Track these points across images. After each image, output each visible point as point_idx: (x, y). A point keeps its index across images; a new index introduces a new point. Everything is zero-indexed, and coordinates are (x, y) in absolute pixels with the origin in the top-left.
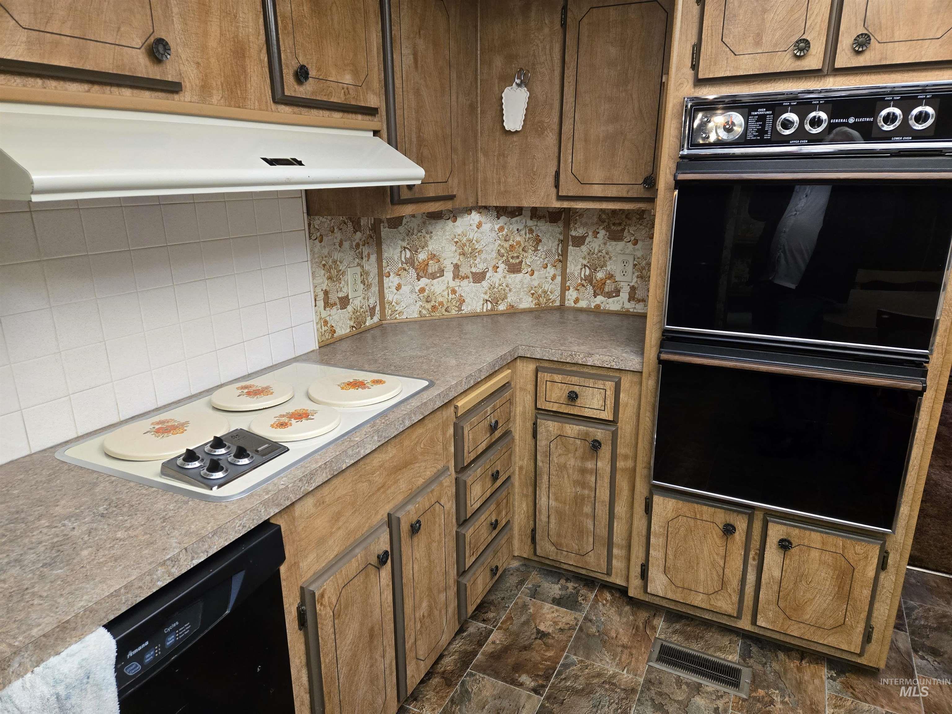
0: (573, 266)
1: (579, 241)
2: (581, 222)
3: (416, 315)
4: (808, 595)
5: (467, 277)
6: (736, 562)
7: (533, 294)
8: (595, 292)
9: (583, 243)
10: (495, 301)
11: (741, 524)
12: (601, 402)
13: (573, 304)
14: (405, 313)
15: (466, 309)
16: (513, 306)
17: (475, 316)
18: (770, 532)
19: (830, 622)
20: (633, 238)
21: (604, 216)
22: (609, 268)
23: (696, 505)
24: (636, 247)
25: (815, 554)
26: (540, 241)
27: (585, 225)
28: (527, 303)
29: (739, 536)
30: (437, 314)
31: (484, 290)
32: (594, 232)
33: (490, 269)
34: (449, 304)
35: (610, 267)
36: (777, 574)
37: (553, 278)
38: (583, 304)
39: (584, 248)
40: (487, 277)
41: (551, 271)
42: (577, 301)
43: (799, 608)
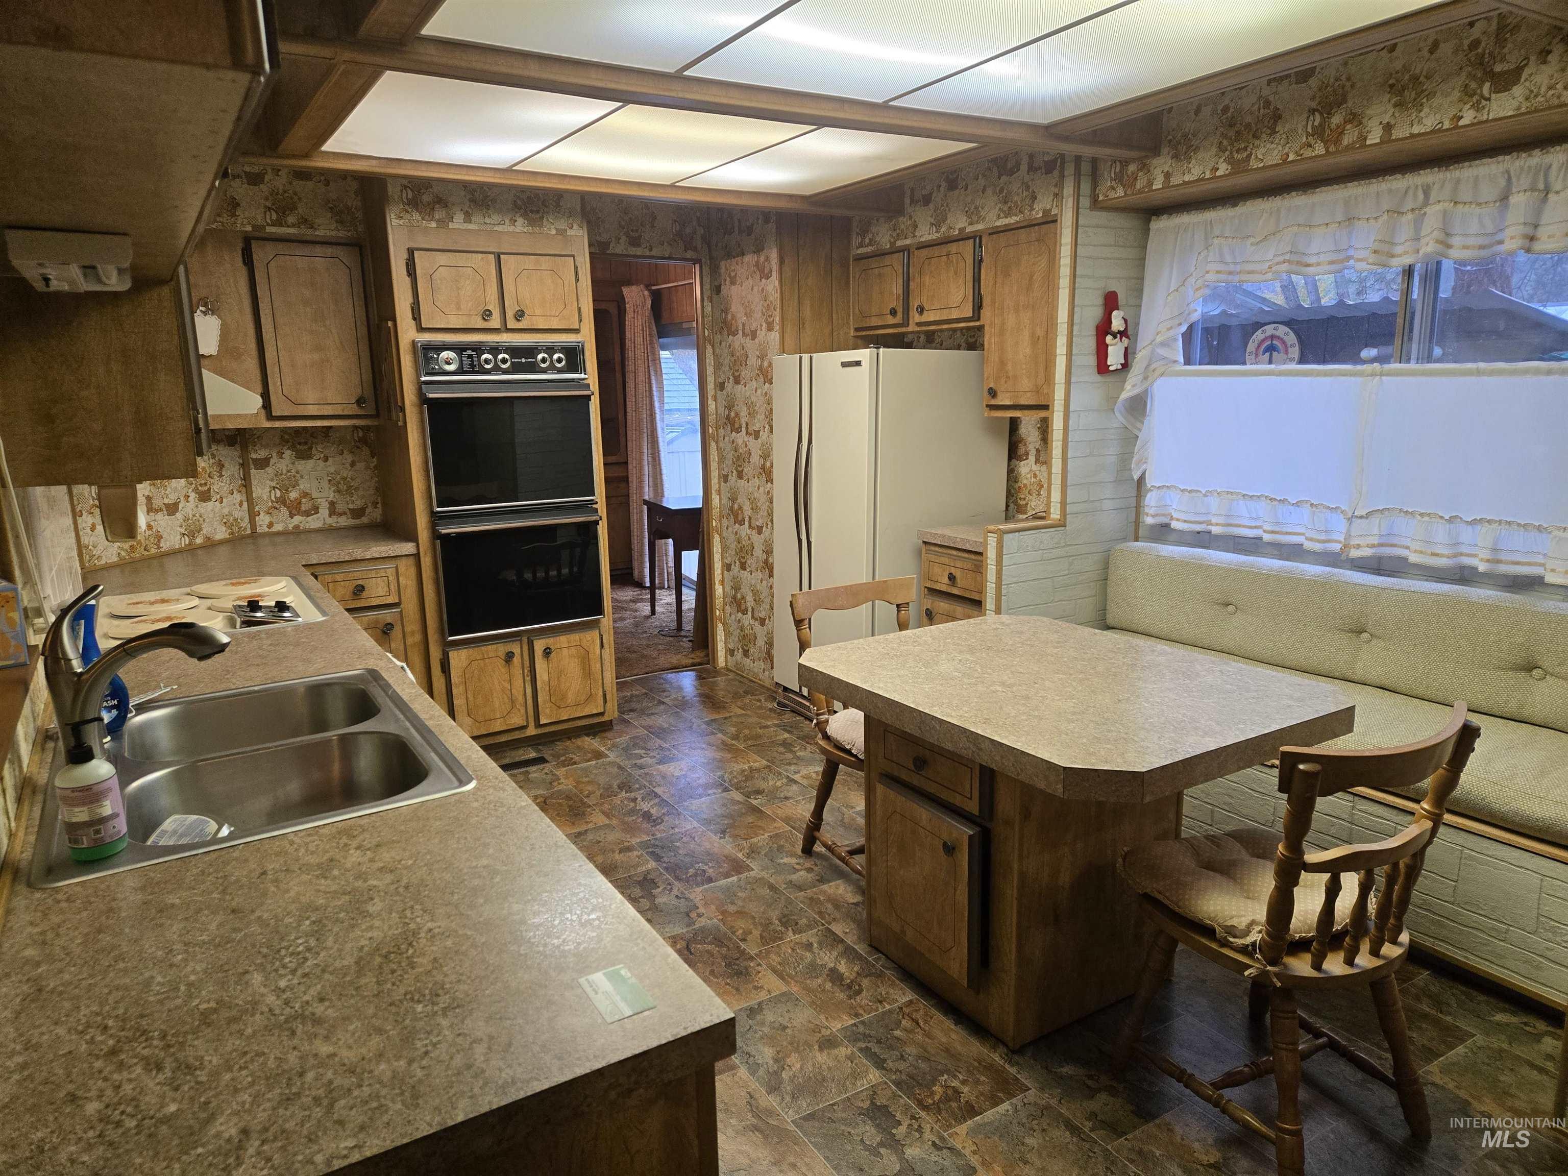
0: (259, 490)
1: (263, 464)
2: (261, 444)
3: (115, 559)
4: (568, 684)
5: (161, 510)
6: (518, 682)
7: (225, 523)
8: (290, 512)
9: (268, 465)
10: (192, 534)
11: (515, 648)
12: (386, 589)
13: (267, 530)
14: (104, 557)
15: (165, 546)
16: (209, 539)
17: (173, 553)
18: (536, 648)
19: (583, 698)
20: (322, 456)
21: (286, 437)
22: (302, 487)
23: (483, 648)
24: (328, 463)
25: (565, 651)
26: (223, 466)
27: (266, 446)
28: (221, 534)
29: (516, 660)
30: (137, 555)
31: (179, 523)
32: (278, 452)
33: (182, 498)
34: (147, 542)
35: (304, 485)
36: (546, 678)
37: (241, 505)
38: (278, 527)
39: (269, 470)
40: (180, 508)
41: (237, 497)
42: (270, 525)
43: (564, 697)
